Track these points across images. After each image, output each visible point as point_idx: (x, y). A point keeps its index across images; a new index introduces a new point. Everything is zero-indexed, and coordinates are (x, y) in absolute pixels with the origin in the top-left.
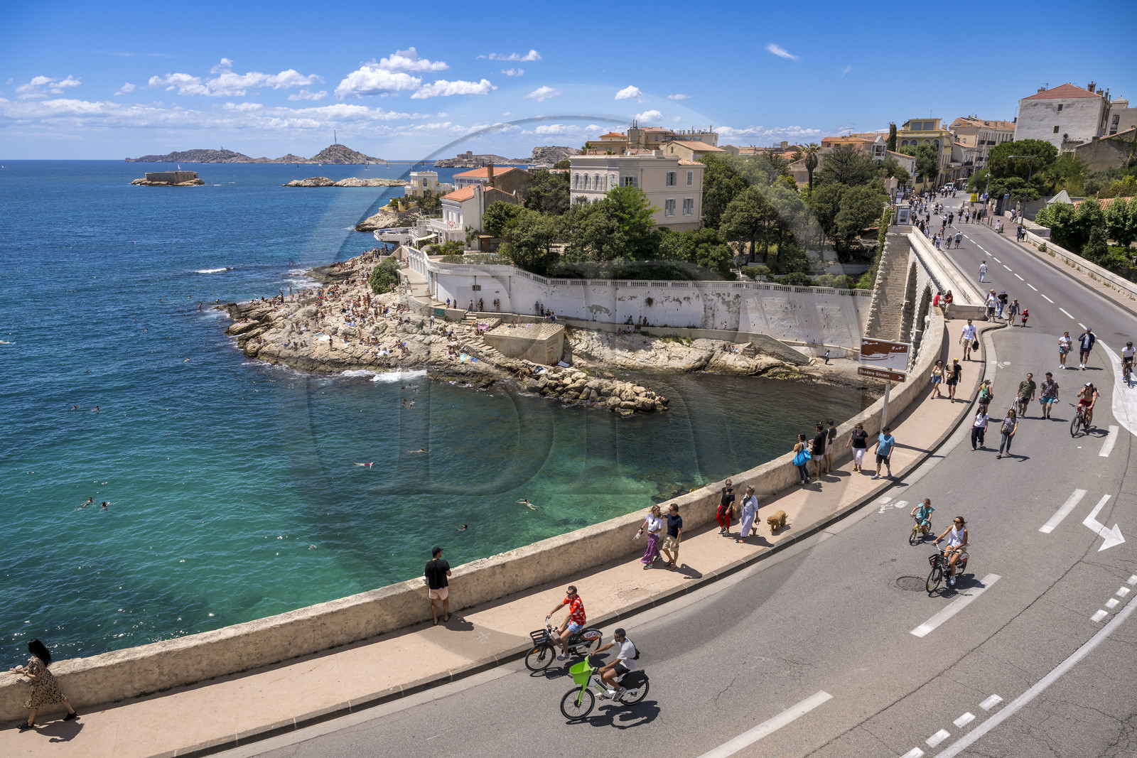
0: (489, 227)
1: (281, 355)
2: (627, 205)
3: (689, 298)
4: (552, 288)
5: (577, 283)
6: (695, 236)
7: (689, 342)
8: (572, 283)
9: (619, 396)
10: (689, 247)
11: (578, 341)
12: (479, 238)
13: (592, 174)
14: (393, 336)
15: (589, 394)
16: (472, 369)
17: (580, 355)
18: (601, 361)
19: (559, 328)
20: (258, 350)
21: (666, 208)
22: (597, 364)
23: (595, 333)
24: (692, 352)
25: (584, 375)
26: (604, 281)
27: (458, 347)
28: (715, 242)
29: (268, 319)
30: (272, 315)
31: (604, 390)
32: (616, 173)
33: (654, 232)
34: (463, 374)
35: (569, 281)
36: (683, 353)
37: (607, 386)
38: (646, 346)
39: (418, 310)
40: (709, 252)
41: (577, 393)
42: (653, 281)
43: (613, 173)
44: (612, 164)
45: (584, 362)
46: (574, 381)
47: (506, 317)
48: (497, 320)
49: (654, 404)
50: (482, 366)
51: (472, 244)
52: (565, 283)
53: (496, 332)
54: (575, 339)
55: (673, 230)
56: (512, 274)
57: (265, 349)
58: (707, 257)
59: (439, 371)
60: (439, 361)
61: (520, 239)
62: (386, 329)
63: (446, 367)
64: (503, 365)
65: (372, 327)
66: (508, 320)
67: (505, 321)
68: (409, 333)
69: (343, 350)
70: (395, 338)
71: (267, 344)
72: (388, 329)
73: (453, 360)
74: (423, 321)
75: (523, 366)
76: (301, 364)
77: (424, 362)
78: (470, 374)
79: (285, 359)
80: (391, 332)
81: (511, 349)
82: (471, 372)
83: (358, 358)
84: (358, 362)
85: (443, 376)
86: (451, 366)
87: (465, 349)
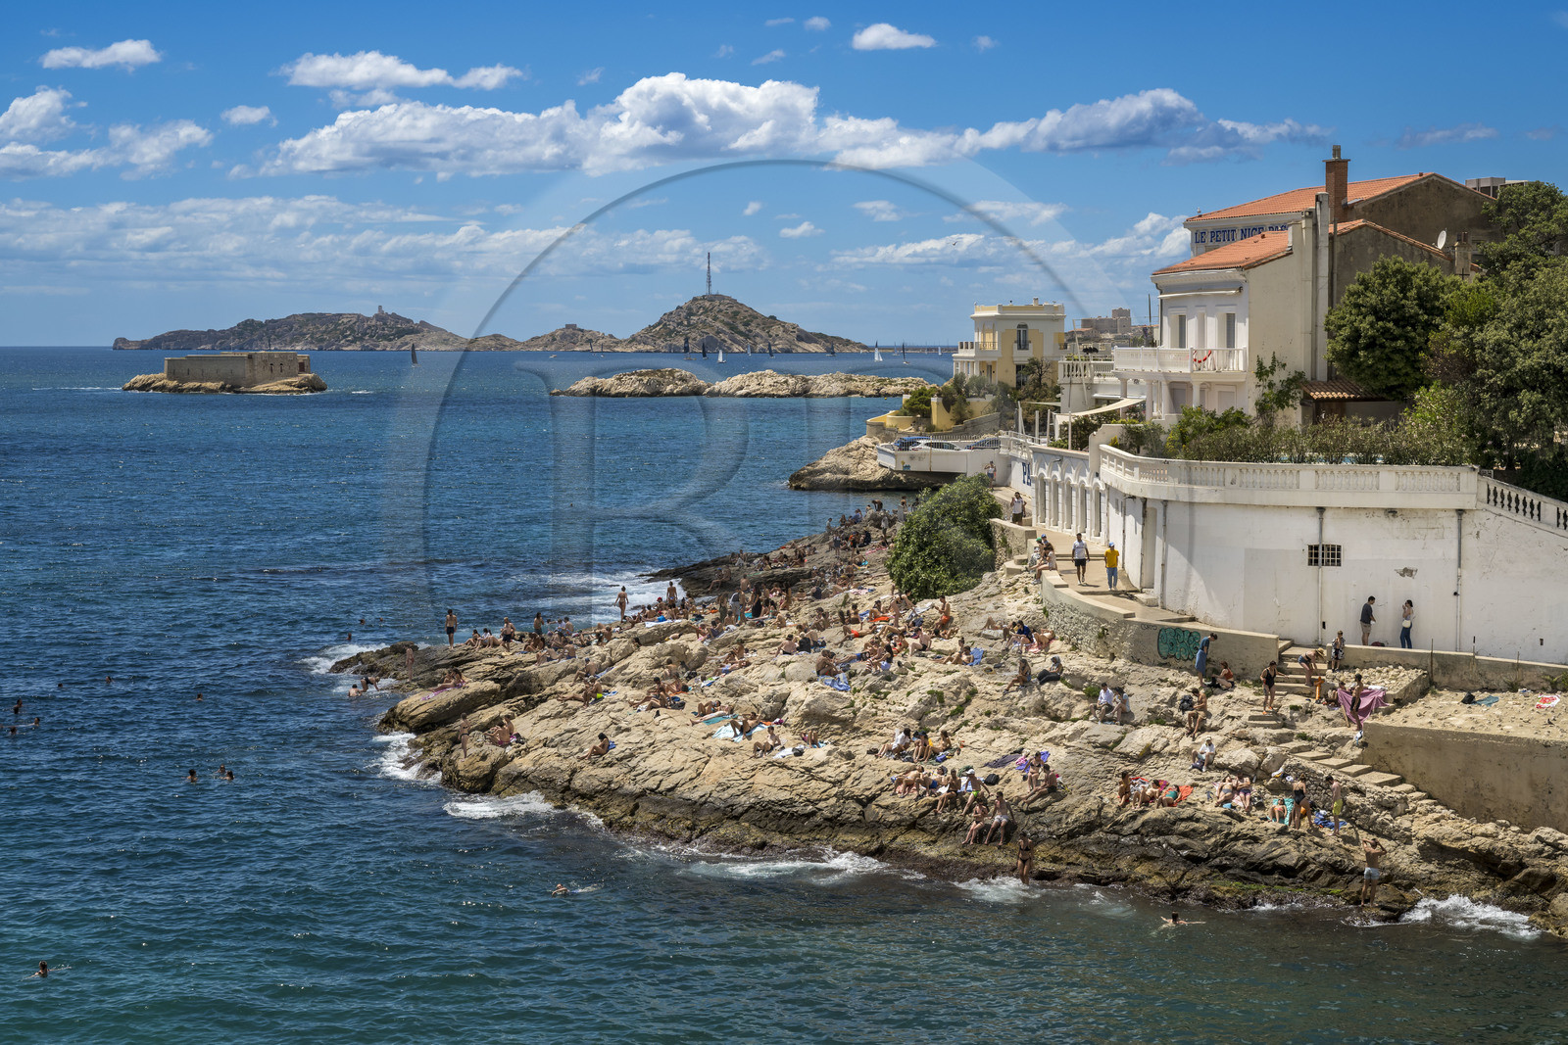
0: (1354, 353)
1: (577, 783)
12: (1307, 397)
14: (997, 726)
16: (1325, 855)
20: (496, 767)
29: (528, 682)
34: (1289, 872)
39: (1089, 637)
47: (1446, 665)
48: (1414, 674)
51: (1279, 424)
53: (1415, 717)
56: (1467, 503)
57: (524, 764)
59: (1188, 857)
60: (1190, 819)
61: (1513, 362)
62: (968, 701)
63: (1216, 845)
64: (1455, 845)
65: (916, 696)
66: (1455, 679)
67: (1445, 680)
68: (1057, 719)
69: (808, 770)
70: (1006, 733)
71: (527, 751)
72: (975, 702)
73: (1241, 820)
74: (1111, 674)
75: (1540, 852)
76: (651, 816)
77: (1123, 824)
78: (1319, 874)
79: (591, 798)
80: (988, 714)
81: (1477, 786)
82: (1325, 864)
83: (865, 802)
84: (862, 814)
85: (1204, 877)
86: (1236, 839)
87: (1290, 779)
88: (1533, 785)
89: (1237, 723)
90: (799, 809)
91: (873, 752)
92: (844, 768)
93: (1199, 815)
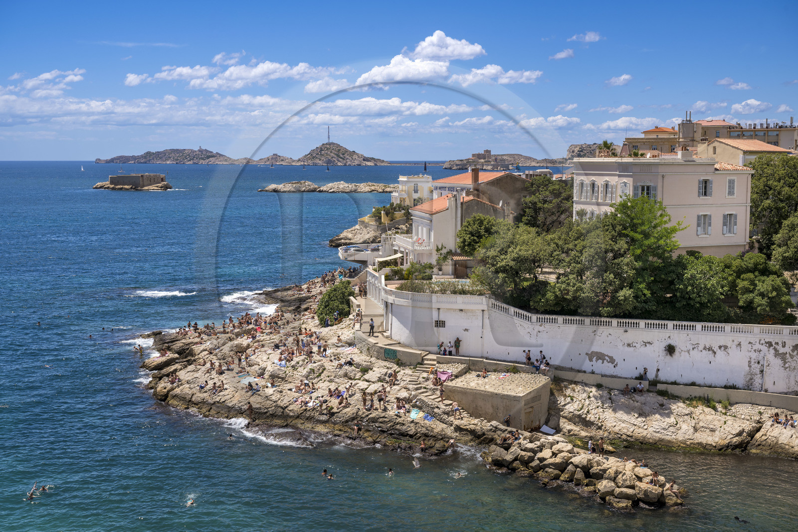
0: (465, 246)
1: (193, 399)
2: (640, 221)
3: (726, 347)
4: (537, 327)
5: (571, 322)
6: (736, 263)
7: (726, 408)
8: (565, 322)
9: (614, 479)
10: (724, 279)
11: (569, 399)
12: (452, 259)
13: (600, 181)
14: (331, 381)
15: (573, 473)
16: (424, 430)
17: (571, 419)
18: (600, 428)
19: (541, 381)
20: (169, 391)
21: (699, 225)
22: (593, 432)
23: (594, 390)
24: (729, 423)
25: (570, 447)
26: (608, 320)
27: (408, 400)
28: (765, 272)
29: (192, 354)
30: (197, 349)
31: (595, 469)
32: (629, 181)
33: (679, 257)
34: (411, 436)
35: (560, 319)
36: (716, 423)
37: (598, 464)
38: (663, 410)
39: (365, 349)
40: (755, 285)
41: (557, 472)
42: (675, 322)
43: (625, 180)
44: (623, 169)
45: (576, 429)
46: (554, 454)
47: (474, 363)
48: (463, 366)
49: (662, 495)
50: (438, 427)
51: (444, 268)
52: (555, 321)
53: (459, 383)
54: (565, 396)
55: (706, 255)
56: (485, 308)
57: (177, 391)
58: (752, 292)
59: (381, 431)
60: (384, 417)
61: (497, 263)
62: (322, 372)
63: (391, 426)
64: (464, 428)
65: (306, 370)
66: (477, 368)
67: (474, 368)
68: (351, 379)
69: (267, 397)
70: (333, 384)
71: (181, 385)
72: (325, 372)
73: (400, 417)
74: (369, 364)
75: (491, 430)
76: (215, 412)
77: (364, 418)
78: (420, 437)
79: (197, 405)
80: (328, 377)
81: (476, 406)
82: (423, 433)
83: (284, 408)
84: (283, 412)
85: (385, 437)
86: (397, 424)
87: (418, 403)
88: (493, 407)
89: (405, 382)
90: (262, 411)
91: (290, 390)
92: (278, 396)
93: (386, 416)
